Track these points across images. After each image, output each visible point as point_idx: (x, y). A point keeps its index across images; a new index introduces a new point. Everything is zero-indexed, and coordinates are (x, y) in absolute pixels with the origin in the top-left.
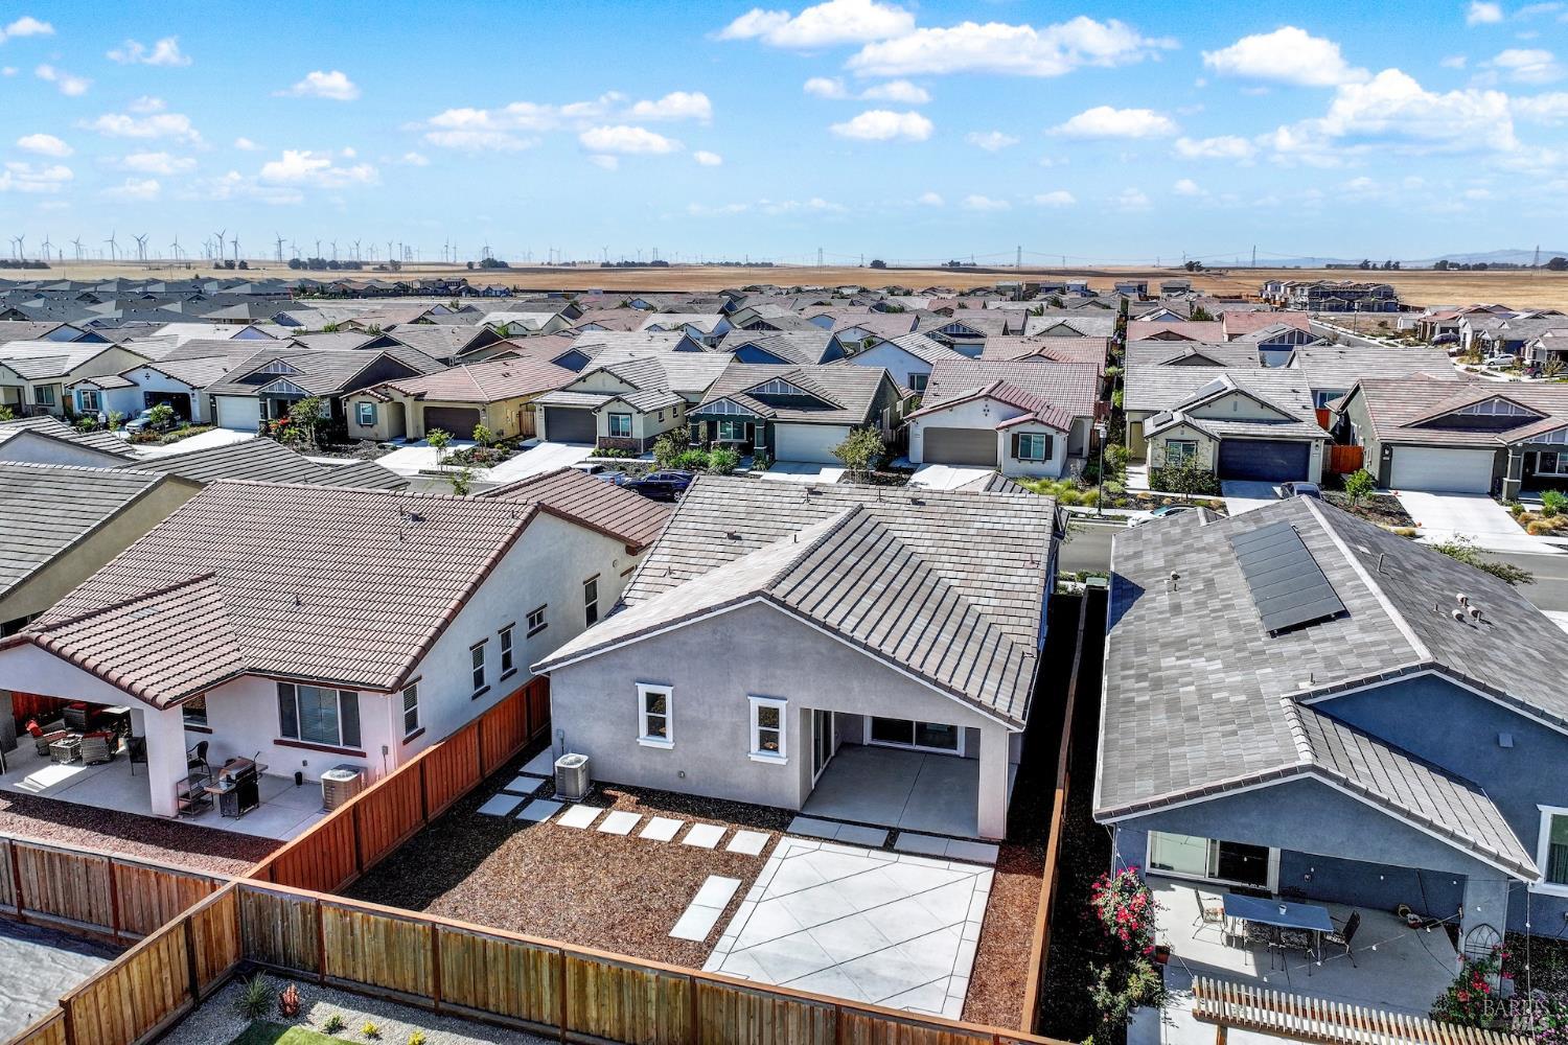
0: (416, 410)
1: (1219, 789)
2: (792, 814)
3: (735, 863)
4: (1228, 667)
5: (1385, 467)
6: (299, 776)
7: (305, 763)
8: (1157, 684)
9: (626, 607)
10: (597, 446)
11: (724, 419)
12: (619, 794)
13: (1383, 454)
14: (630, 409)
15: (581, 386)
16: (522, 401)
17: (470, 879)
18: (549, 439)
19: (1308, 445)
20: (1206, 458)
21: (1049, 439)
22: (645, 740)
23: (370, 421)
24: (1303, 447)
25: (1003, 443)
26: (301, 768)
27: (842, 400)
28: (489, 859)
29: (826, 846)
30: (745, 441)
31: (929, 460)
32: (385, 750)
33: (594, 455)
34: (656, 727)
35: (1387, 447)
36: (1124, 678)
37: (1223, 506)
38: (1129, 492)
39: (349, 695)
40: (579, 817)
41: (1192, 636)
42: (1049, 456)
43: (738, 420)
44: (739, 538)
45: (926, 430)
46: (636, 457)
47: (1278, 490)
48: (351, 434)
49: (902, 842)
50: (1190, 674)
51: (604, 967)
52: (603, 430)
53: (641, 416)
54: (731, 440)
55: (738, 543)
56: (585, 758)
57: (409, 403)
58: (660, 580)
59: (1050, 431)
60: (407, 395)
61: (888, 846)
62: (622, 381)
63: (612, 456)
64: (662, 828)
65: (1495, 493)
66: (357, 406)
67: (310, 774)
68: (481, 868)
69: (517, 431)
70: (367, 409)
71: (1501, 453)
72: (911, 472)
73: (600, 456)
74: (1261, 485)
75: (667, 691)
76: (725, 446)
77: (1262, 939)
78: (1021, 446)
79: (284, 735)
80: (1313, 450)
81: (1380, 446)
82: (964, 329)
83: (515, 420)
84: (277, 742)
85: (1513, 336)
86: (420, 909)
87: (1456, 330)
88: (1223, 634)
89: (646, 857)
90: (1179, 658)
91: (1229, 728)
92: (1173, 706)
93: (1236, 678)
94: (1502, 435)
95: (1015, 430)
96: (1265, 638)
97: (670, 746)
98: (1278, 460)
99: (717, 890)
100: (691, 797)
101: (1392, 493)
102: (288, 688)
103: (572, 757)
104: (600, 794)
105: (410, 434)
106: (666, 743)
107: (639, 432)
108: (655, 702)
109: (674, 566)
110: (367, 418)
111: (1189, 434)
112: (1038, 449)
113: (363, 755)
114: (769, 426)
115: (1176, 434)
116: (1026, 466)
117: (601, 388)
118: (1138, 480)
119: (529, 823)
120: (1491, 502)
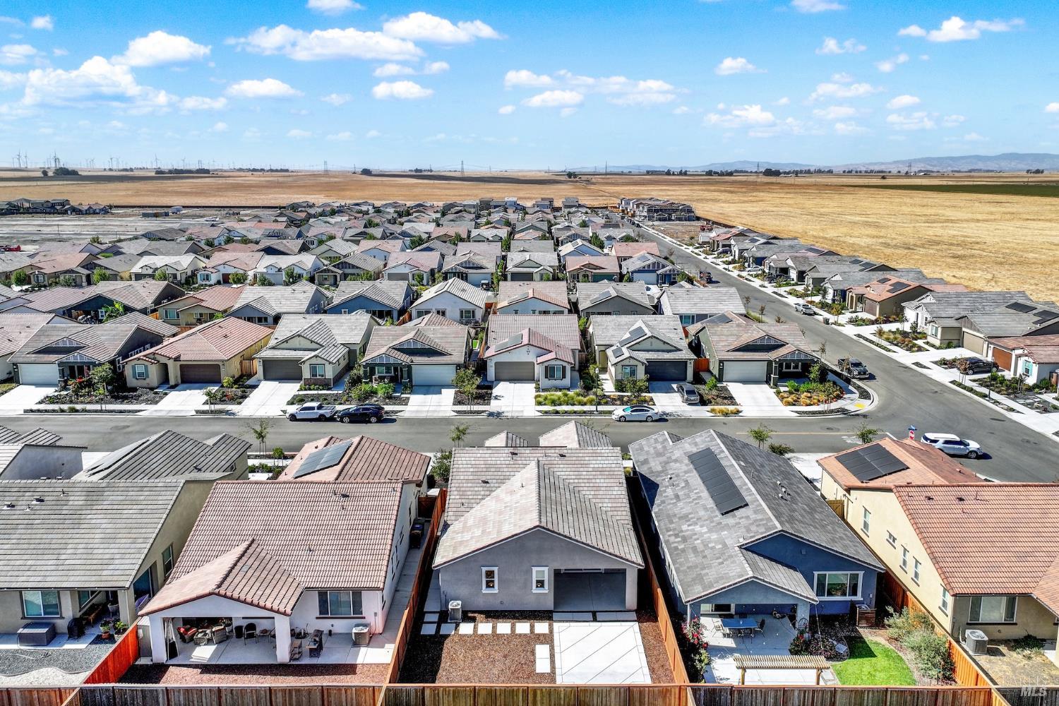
0: (175, 366)
1: (725, 588)
2: (551, 612)
3: (541, 638)
4: (710, 531)
5: (721, 371)
6: (330, 631)
7: (332, 626)
8: (685, 539)
9: (449, 526)
10: (302, 382)
11: (381, 365)
12: (476, 615)
13: (720, 365)
14: (324, 362)
15: (283, 346)
16: (241, 354)
17: (442, 665)
18: (266, 379)
19: (686, 363)
20: (641, 374)
21: (564, 368)
22: (485, 590)
23: (143, 376)
24: (684, 364)
25: (539, 371)
26: (331, 628)
27: (449, 351)
28: (443, 655)
29: (572, 624)
30: (393, 374)
31: (499, 379)
32: (376, 614)
33: (301, 390)
34: (489, 585)
35: (721, 362)
36: (669, 536)
37: (652, 400)
38: (606, 394)
39: (357, 593)
40: (466, 628)
41: (690, 514)
42: (564, 376)
43: (388, 366)
44: (487, 482)
45: (496, 363)
46: (329, 389)
47: (675, 386)
48: (129, 385)
49: (599, 616)
50: (696, 534)
51: (544, 690)
52: (306, 374)
53: (331, 366)
54: (384, 375)
55: (488, 485)
56: (460, 602)
57: (171, 364)
58: (460, 509)
59: (565, 364)
60: (170, 358)
61: (595, 620)
62: (312, 342)
63: (314, 389)
64: (504, 628)
65: (767, 382)
66: (134, 368)
67: (335, 630)
68: (443, 660)
69: (240, 373)
70: (140, 369)
71: (770, 363)
72: (491, 388)
73: (306, 390)
74: (666, 383)
75: (496, 569)
76: (382, 378)
77: (736, 634)
78: (550, 372)
79: (320, 614)
80: (688, 365)
81: (718, 362)
82: (473, 264)
83: (239, 367)
84: (317, 618)
85: (759, 255)
86: (434, 682)
87: (729, 246)
88: (702, 513)
89: (506, 642)
90: (689, 526)
91: (720, 560)
92: (695, 549)
93: (714, 536)
94: (770, 354)
95: (546, 364)
96: (720, 516)
97: (496, 592)
98: (673, 371)
99: (542, 651)
100: (506, 611)
101: (725, 384)
102: (323, 594)
103: (455, 603)
104: (467, 617)
105: (172, 382)
106: (496, 590)
107: (330, 373)
108: (490, 574)
109: (463, 501)
110: (141, 374)
111: (633, 362)
112: (558, 374)
113: (364, 618)
114: (409, 367)
115: (626, 362)
116: (553, 382)
117: (298, 346)
118: (609, 387)
119: (446, 636)
120: (766, 387)
